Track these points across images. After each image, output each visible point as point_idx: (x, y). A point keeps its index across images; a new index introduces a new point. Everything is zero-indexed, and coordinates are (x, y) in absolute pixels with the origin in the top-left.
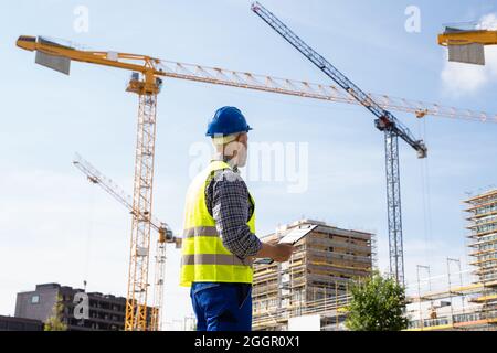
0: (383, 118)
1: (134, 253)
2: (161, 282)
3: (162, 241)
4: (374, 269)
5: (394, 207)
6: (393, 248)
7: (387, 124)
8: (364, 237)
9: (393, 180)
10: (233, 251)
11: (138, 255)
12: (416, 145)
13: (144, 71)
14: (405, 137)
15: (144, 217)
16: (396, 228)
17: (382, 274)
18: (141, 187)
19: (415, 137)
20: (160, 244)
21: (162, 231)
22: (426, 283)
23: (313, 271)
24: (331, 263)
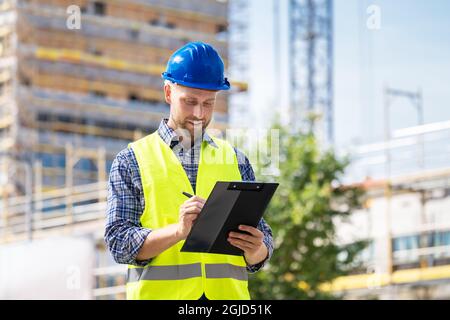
22: (409, 142)
23: (36, 79)
24: (98, 53)
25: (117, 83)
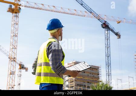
0: (104, 24)
1: (9, 73)
2: (19, 84)
3: (20, 69)
4: (100, 80)
5: (108, 57)
6: (107, 72)
7: (105, 26)
8: (97, 68)
9: (108, 47)
10: (55, 72)
11: (11, 74)
12: (117, 34)
13: (14, 4)
14: (112, 31)
15: (13, 60)
16: (108, 65)
17: (104, 82)
18: (13, 48)
19: (116, 31)
20: (19, 70)
21: (20, 65)
22: (120, 86)
23: (77, 80)
24: (84, 77)
25: (86, 81)
